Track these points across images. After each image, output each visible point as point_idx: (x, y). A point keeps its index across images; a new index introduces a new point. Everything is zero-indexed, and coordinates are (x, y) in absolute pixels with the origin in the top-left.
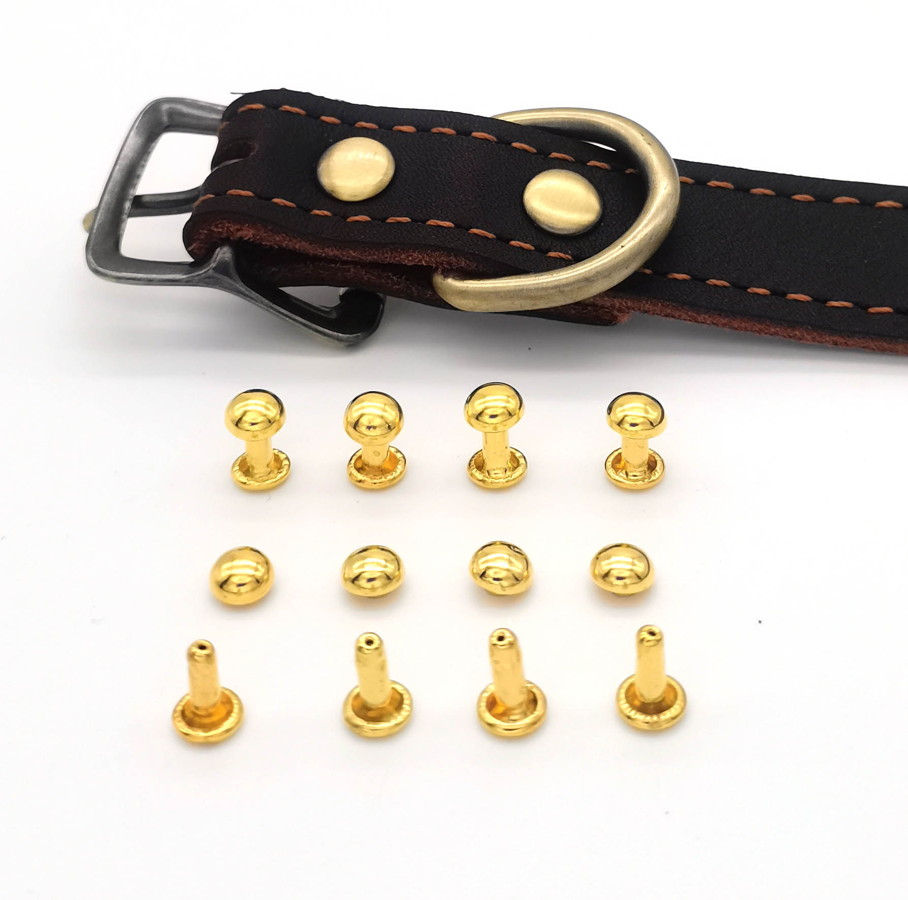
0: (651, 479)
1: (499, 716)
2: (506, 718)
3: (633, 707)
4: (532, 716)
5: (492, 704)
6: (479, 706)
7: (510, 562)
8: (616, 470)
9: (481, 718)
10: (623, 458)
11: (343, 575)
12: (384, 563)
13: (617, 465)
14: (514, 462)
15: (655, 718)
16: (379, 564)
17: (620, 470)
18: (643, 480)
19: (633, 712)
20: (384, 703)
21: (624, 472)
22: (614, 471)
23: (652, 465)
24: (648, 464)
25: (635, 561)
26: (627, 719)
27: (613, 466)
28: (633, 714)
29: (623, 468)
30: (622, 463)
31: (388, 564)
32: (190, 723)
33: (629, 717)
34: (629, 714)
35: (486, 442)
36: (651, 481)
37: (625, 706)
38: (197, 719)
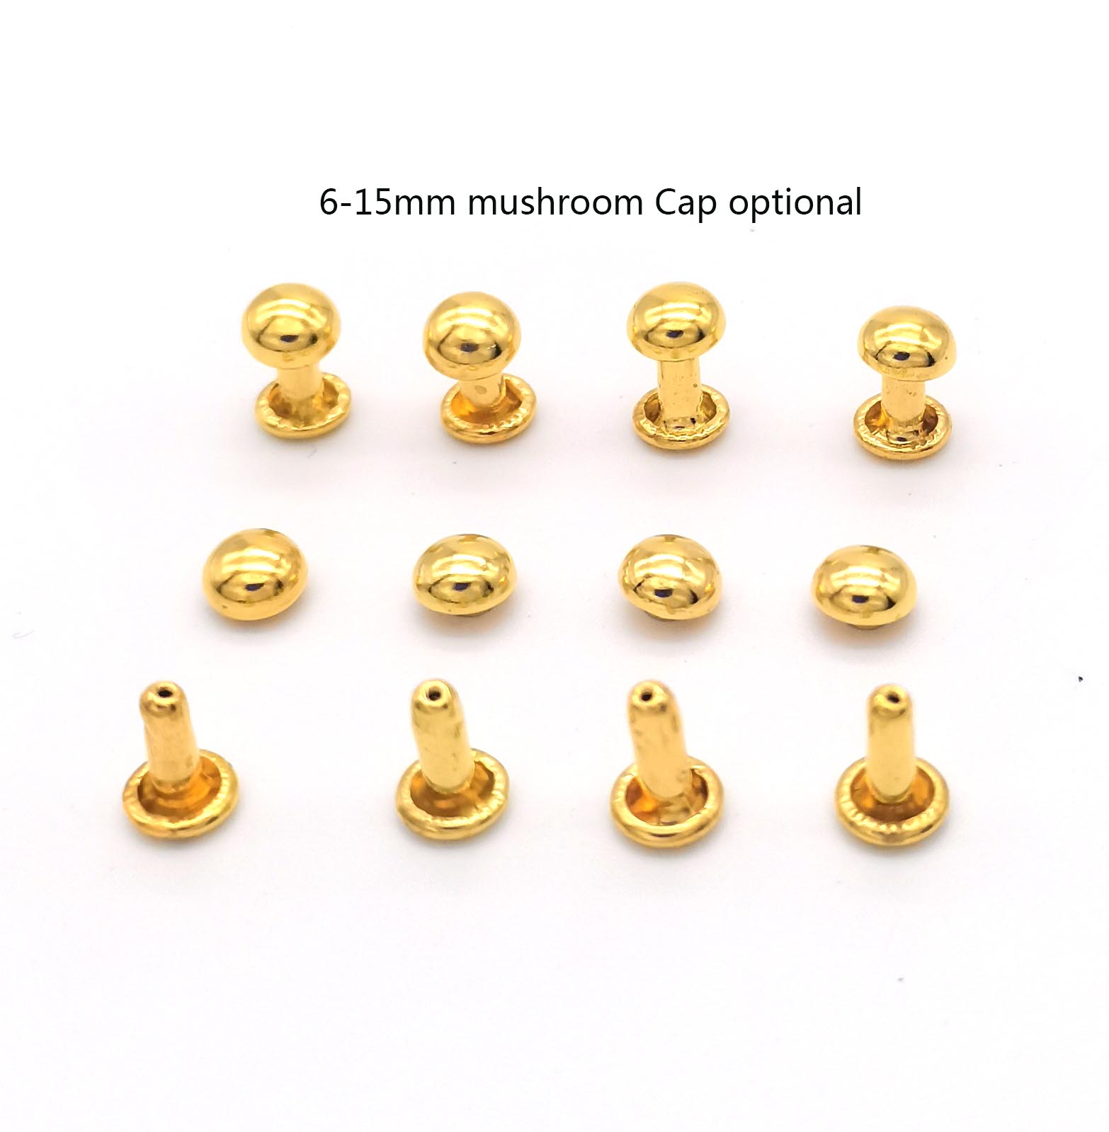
0: (926, 446)
1: (644, 816)
2: (655, 819)
3: (860, 809)
4: (698, 816)
5: (634, 794)
6: (614, 796)
7: (686, 569)
8: (872, 428)
9: (616, 816)
10: (883, 409)
11: (416, 579)
12: (483, 562)
13: (873, 420)
14: (708, 409)
15: (894, 828)
16: (475, 564)
17: (878, 429)
18: (914, 444)
19: (860, 816)
20: (461, 785)
21: (884, 430)
22: (868, 430)
23: (929, 422)
24: (924, 420)
25: (887, 576)
26: (848, 826)
27: (867, 423)
28: (859, 819)
29: (884, 426)
30: (883, 417)
31: (490, 565)
32: (149, 807)
33: (852, 824)
34: (853, 819)
35: (663, 377)
36: (926, 449)
37: (848, 806)
38: (161, 802)
